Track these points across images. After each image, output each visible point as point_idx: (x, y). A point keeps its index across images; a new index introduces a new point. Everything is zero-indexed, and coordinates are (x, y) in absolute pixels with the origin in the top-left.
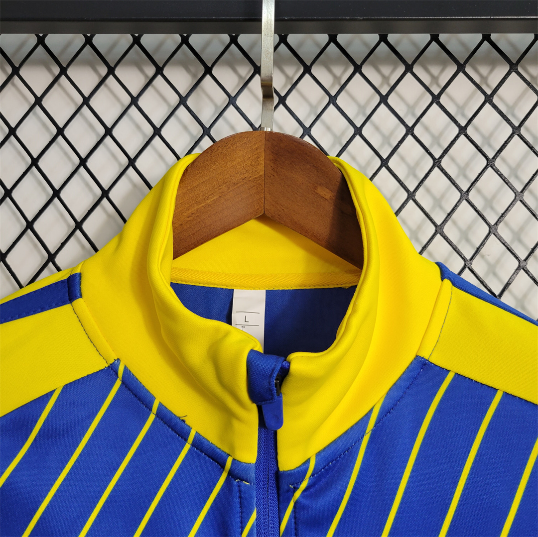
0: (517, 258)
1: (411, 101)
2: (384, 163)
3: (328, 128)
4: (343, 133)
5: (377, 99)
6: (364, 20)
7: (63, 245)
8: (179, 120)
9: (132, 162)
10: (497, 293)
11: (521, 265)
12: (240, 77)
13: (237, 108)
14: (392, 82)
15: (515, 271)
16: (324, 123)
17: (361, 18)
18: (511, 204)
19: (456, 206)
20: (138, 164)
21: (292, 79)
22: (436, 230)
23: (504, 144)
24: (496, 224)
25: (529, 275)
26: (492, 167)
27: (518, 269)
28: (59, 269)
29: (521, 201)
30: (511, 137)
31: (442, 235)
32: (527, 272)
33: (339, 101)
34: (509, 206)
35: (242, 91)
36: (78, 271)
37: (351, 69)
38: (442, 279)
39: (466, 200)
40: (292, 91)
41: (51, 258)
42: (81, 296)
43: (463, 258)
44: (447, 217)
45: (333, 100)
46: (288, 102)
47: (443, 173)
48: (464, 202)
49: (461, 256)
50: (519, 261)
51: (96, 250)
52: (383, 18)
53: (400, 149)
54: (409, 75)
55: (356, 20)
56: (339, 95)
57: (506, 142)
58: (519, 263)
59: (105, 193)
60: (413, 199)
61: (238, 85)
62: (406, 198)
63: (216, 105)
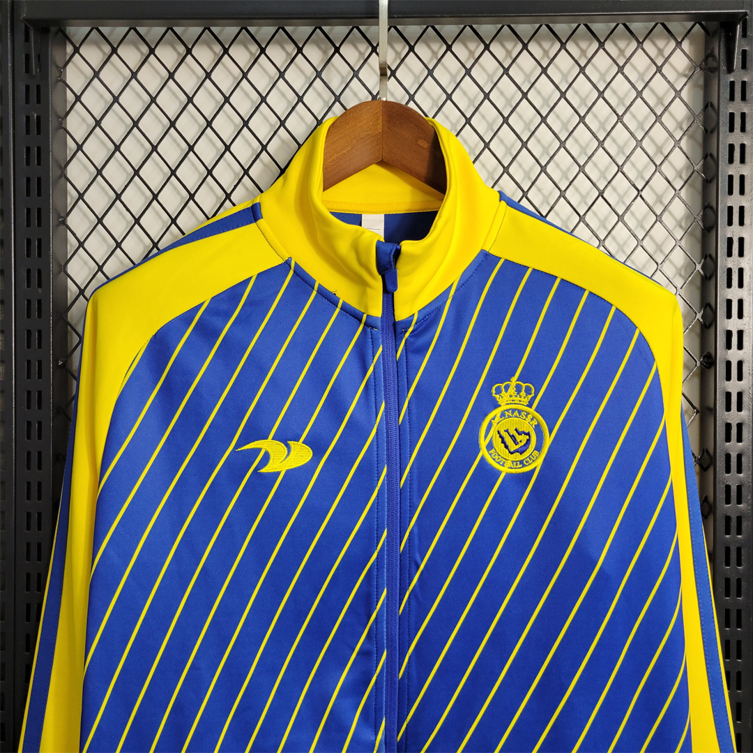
0: (559, 189)
2: (468, 121)
3: (428, 94)
4: (438, 98)
5: (464, 71)
6: (450, 17)
7: (236, 187)
8: (315, 90)
9: (282, 123)
10: (544, 215)
12: (360, 52)
13: (360, 80)
14: (476, 56)
15: (558, 199)
16: (425, 90)
18: (557, 150)
19: (518, 152)
20: (287, 124)
21: (400, 55)
22: (504, 171)
23: (554, 105)
24: (546, 165)
25: (566, 201)
26: (544, 123)
27: (560, 197)
28: (234, 205)
29: (564, 147)
30: (559, 100)
31: (508, 174)
32: (565, 198)
33: (435, 74)
34: (556, 152)
35: (363, 66)
36: (258, 201)
37: (444, 48)
38: (500, 201)
39: (526, 148)
40: (401, 66)
41: (228, 196)
42: (262, 218)
43: (521, 190)
44: (512, 160)
45: (430, 73)
46: (397, 75)
47: (510, 128)
48: (524, 150)
49: (520, 188)
50: (561, 191)
51: (262, 192)
55: (444, 17)
56: (435, 69)
57: (555, 103)
58: (561, 193)
59: (264, 148)
60: (488, 148)
61: (358, 60)
62: (483, 147)
63: (342, 77)
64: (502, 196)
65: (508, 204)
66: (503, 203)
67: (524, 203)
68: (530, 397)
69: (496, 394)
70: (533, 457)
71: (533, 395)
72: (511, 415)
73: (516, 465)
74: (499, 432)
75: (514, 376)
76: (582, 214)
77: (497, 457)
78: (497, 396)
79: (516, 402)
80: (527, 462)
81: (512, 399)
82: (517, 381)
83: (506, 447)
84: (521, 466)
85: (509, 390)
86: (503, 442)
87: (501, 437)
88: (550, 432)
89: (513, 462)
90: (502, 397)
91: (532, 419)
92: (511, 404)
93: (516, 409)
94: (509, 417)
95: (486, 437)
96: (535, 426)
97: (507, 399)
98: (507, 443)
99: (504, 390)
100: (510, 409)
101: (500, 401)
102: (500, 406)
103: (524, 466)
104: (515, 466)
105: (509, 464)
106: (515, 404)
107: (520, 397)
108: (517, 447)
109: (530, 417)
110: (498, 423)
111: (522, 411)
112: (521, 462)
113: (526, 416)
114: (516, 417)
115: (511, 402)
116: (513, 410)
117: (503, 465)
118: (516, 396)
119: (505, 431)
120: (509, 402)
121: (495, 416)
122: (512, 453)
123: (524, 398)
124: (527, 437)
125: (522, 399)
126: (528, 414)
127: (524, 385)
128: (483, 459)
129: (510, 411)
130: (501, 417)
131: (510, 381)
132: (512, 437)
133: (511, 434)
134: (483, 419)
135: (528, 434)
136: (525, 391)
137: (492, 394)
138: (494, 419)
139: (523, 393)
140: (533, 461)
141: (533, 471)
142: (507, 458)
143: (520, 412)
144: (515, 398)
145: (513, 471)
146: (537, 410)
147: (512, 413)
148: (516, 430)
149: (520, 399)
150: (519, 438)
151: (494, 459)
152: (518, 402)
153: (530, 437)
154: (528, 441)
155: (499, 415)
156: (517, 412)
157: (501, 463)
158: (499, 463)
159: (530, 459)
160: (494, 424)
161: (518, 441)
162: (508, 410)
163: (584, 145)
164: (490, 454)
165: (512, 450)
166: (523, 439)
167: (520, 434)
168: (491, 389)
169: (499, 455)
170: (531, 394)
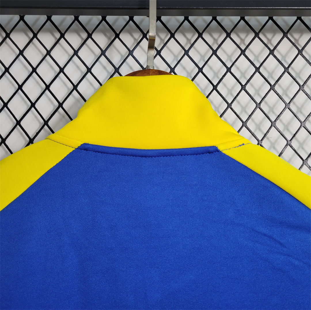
0: (286, 139)
1: (229, 53)
2: (215, 88)
3: (184, 68)
4: (192, 71)
5: (211, 52)
6: (204, 9)
7: (37, 134)
8: (101, 63)
9: (75, 87)
11: (288, 143)
12: (135, 39)
13: (134, 57)
14: (219, 42)
15: (285, 147)
16: (182, 65)
17: (202, 8)
18: (283, 110)
19: (254, 111)
20: (79, 88)
21: (164, 40)
22: (243, 125)
24: (275, 121)
25: (292, 148)
26: (273, 90)
27: (287, 145)
29: (288, 108)
30: (283, 73)
31: (246, 127)
32: (291, 147)
33: (190, 53)
34: (282, 111)
35: (136, 48)
37: (197, 35)
39: (259, 108)
40: (164, 47)
43: (257, 140)
44: (249, 117)
45: (186, 53)
46: (162, 54)
47: (247, 93)
48: (258, 109)
49: (256, 138)
50: (287, 141)
52: (214, 8)
53: (223, 80)
54: (228, 39)
55: (199, 9)
56: (190, 50)
57: (281, 76)
58: (287, 142)
59: (61, 105)
60: (230, 108)
61: (134, 44)
62: (227, 107)
63: (121, 55)
76: (304, 159)
163: (300, 106)
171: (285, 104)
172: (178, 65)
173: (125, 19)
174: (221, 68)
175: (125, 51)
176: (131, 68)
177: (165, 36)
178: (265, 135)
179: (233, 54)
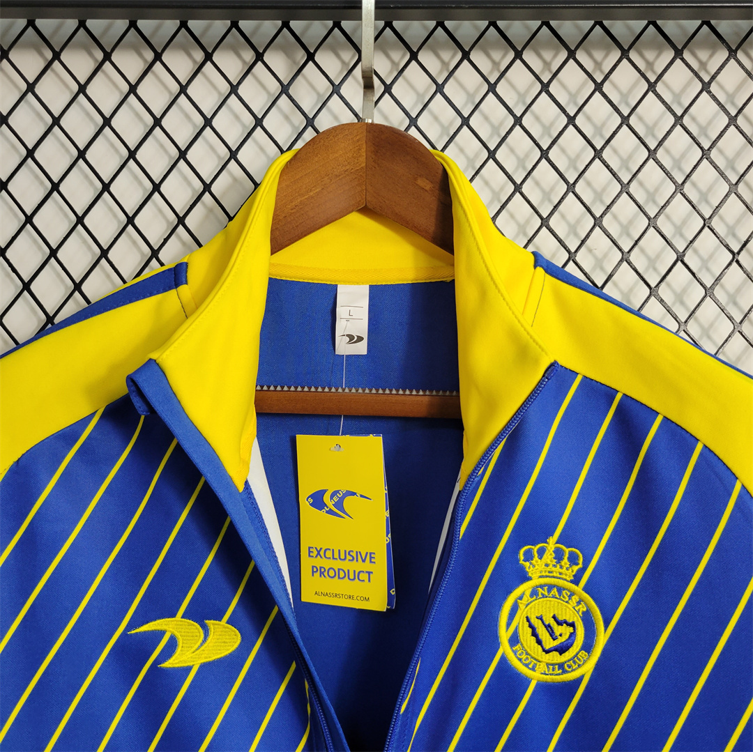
0: (620, 249)
1: (522, 90)
2: (492, 155)
3: (436, 118)
4: (451, 124)
5: (486, 87)
6: (469, 8)
7: (166, 240)
8: (280, 110)
9: (233, 155)
10: (600, 285)
11: (625, 257)
12: (343, 62)
13: (342, 98)
14: (503, 68)
15: (618, 263)
16: (432, 113)
17: (467, 6)
18: (617, 196)
19: (563, 198)
20: (240, 156)
21: (398, 65)
22: (542, 223)
23: (612, 134)
24: (601, 216)
25: (631, 267)
26: (599, 158)
27: (621, 261)
28: (162, 264)
29: (626, 192)
30: (620, 127)
31: (547, 228)
32: (629, 263)
33: (446, 90)
34: (615, 198)
35: (346, 79)
36: (185, 261)
37: (460, 55)
38: (535, 267)
39: (573, 192)
40: (398, 78)
41: (155, 253)
42: (187, 284)
43: (567, 251)
44: (553, 209)
45: (440, 89)
46: (394, 91)
47: (550, 164)
48: (571, 194)
49: (565, 249)
50: (623, 253)
51: (200, 245)
52: (488, 5)
53: (508, 140)
54: (518, 62)
55: (461, 8)
56: (446, 83)
57: (614, 132)
58: (623, 255)
59: (207, 187)
60: (519, 192)
61: (341, 72)
62: (513, 190)
63: (318, 94)
64: (539, 260)
65: (546, 271)
66: (540, 270)
67: (571, 268)
68: (576, 568)
69: (525, 561)
70: (579, 660)
71: (580, 566)
72: (546, 594)
73: (553, 669)
74: (528, 619)
75: (552, 535)
76: (653, 285)
77: (524, 657)
78: (527, 564)
79: (555, 574)
80: (569, 667)
81: (548, 569)
82: (557, 543)
83: (539, 642)
84: (560, 671)
85: (545, 556)
86: (534, 634)
87: (531, 626)
88: (607, 624)
89: (548, 665)
90: (534, 566)
91: (579, 603)
92: (547, 577)
93: (554, 586)
94: (544, 596)
95: (508, 625)
96: (583, 613)
97: (540, 569)
98: (540, 637)
99: (536, 555)
100: (545, 585)
101: (531, 571)
102: (530, 579)
103: (565, 672)
104: (551, 672)
105: (542, 667)
106: (554, 577)
107: (561, 567)
108: (556, 643)
109: (576, 599)
110: (527, 605)
111: (564, 589)
112: (561, 666)
113: (570, 597)
114: (554, 597)
115: (547, 574)
116: (550, 587)
117: (533, 669)
118: (554, 566)
119: (537, 618)
120: (544, 574)
121: (523, 594)
122: (547, 652)
123: (567, 569)
124: (571, 629)
125: (564, 570)
126: (572, 594)
127: (567, 550)
128: (504, 659)
129: (546, 588)
130: (531, 596)
131: (546, 542)
132: (548, 627)
133: (547, 623)
134: (505, 599)
135: (572, 625)
136: (568, 558)
137: (519, 561)
138: (521, 598)
139: (565, 562)
140: (579, 666)
141: (579, 680)
142: (540, 658)
143: (560, 590)
144: (554, 569)
145: (549, 678)
146: (586, 589)
147: (549, 591)
148: (554, 617)
149: (561, 570)
150: (558, 630)
151: (520, 660)
152: (559, 576)
153: (574, 629)
154: (573, 635)
155: (528, 593)
156: (555, 589)
157: (530, 666)
158: (527, 665)
159: (575, 662)
160: (522, 606)
161: (557, 633)
162: (542, 586)
163: (651, 190)
164: (515, 652)
165: (547, 648)
166: (563, 632)
167: (559, 623)
168: (518, 553)
169: (527, 654)
170: (577, 564)
171: (621, 185)
172: (425, 112)
173: (326, 26)
174: (505, 118)
175: (324, 86)
176: (336, 118)
177: (401, 57)
178: (583, 242)
179: (527, 91)
